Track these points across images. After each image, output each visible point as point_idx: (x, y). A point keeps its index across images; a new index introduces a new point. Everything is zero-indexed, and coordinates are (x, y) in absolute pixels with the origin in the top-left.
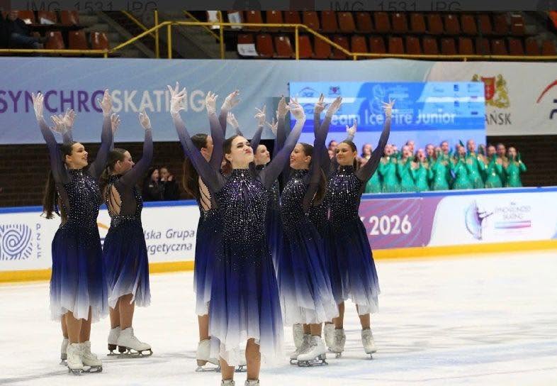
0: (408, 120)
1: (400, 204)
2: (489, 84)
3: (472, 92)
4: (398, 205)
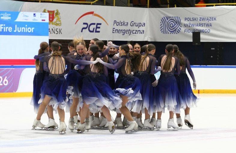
0: (10, 30)
1: (4, 70)
2: (52, 14)
3: (43, 17)
4: (2, 71)
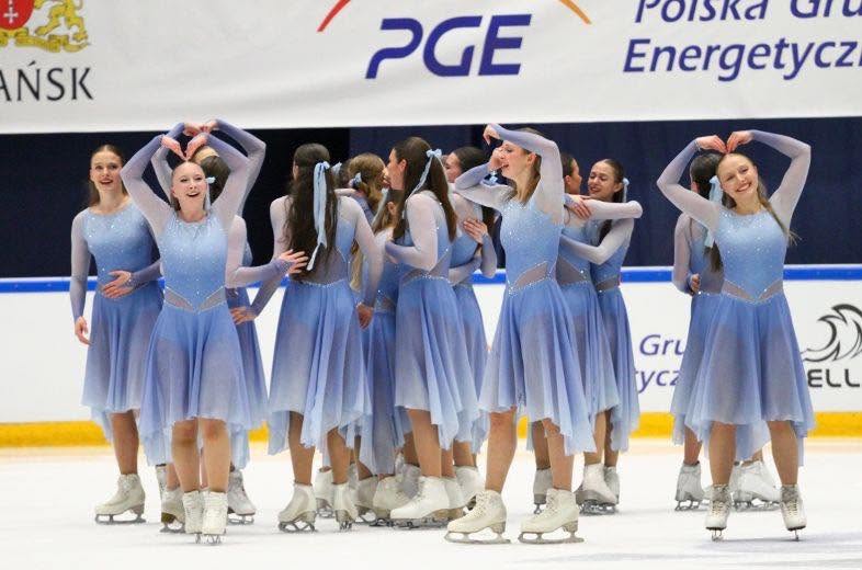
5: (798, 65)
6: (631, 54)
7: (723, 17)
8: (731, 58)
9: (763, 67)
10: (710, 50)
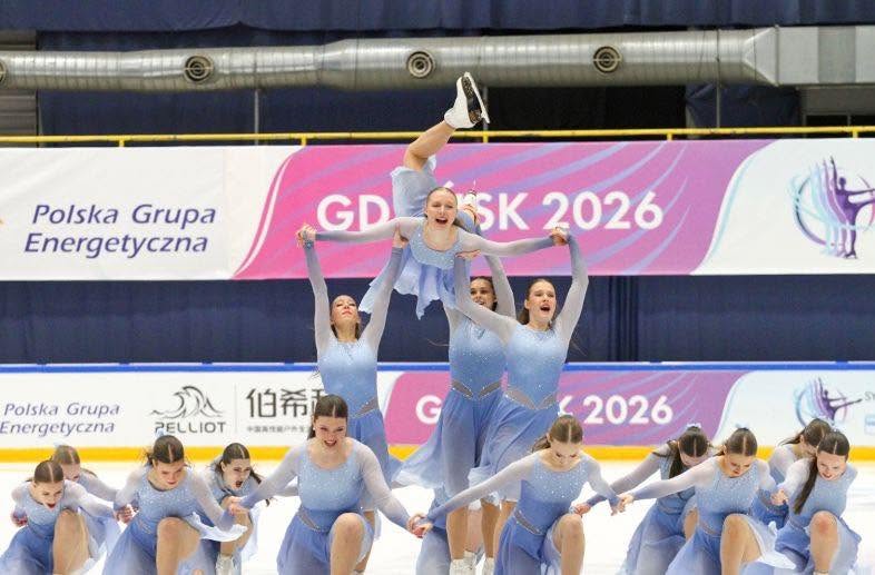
5: (137, 250)
6: (29, 242)
7: (90, 221)
8: (94, 245)
9: (114, 251)
10: (81, 241)
